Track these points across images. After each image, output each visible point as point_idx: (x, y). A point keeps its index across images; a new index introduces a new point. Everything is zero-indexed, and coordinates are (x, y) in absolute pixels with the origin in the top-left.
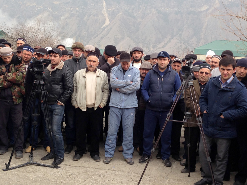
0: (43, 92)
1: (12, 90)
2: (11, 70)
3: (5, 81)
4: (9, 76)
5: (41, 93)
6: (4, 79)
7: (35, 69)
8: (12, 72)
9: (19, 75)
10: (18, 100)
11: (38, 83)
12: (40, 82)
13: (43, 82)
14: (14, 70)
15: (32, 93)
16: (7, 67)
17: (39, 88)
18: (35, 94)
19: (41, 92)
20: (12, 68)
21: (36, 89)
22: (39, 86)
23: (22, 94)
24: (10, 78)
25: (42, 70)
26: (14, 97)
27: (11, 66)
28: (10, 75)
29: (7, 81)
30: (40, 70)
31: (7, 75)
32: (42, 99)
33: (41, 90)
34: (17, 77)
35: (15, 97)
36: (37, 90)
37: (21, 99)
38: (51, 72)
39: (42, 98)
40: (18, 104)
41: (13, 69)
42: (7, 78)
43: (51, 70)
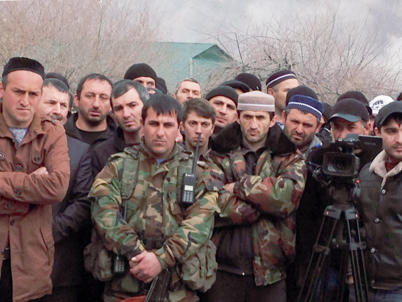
0: (354, 246)
1: (255, 235)
2: (261, 170)
3: (238, 199)
4: (250, 186)
5: (346, 250)
6: (235, 192)
7: (331, 169)
8: (262, 174)
9: (281, 186)
10: (268, 272)
11: (337, 215)
12: (343, 215)
13: (355, 213)
14: (268, 171)
15: (317, 248)
16: (250, 158)
17: (341, 232)
18: (327, 253)
19: (348, 246)
20: (264, 162)
21: (331, 235)
22: (342, 227)
23: (284, 253)
24: (254, 190)
25: (353, 171)
26: (257, 261)
27: (263, 156)
28: (256, 182)
29: (242, 201)
30: (345, 173)
31: (245, 179)
32: (350, 270)
33: (348, 241)
34: (275, 192)
35: (261, 260)
36: (334, 240)
37: (281, 271)
38: (384, 181)
39: (352, 268)
40: (268, 285)
41: (267, 165)
42: (246, 191)
43: (385, 175)
